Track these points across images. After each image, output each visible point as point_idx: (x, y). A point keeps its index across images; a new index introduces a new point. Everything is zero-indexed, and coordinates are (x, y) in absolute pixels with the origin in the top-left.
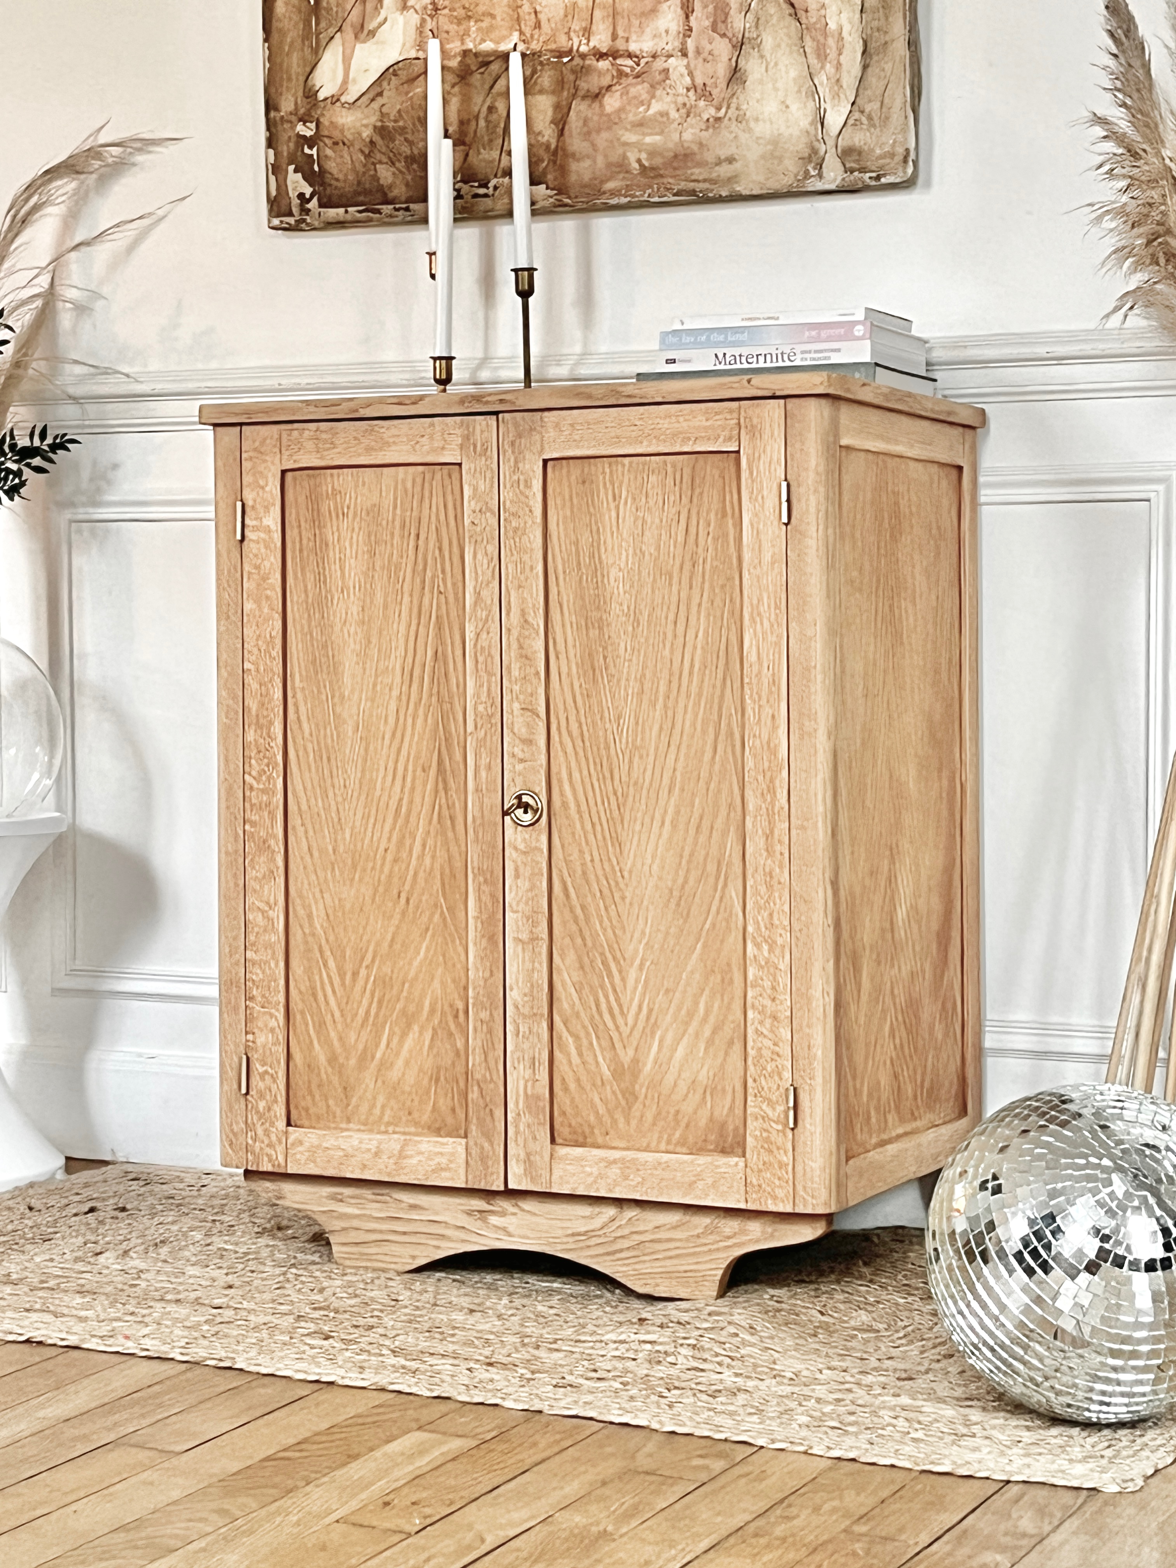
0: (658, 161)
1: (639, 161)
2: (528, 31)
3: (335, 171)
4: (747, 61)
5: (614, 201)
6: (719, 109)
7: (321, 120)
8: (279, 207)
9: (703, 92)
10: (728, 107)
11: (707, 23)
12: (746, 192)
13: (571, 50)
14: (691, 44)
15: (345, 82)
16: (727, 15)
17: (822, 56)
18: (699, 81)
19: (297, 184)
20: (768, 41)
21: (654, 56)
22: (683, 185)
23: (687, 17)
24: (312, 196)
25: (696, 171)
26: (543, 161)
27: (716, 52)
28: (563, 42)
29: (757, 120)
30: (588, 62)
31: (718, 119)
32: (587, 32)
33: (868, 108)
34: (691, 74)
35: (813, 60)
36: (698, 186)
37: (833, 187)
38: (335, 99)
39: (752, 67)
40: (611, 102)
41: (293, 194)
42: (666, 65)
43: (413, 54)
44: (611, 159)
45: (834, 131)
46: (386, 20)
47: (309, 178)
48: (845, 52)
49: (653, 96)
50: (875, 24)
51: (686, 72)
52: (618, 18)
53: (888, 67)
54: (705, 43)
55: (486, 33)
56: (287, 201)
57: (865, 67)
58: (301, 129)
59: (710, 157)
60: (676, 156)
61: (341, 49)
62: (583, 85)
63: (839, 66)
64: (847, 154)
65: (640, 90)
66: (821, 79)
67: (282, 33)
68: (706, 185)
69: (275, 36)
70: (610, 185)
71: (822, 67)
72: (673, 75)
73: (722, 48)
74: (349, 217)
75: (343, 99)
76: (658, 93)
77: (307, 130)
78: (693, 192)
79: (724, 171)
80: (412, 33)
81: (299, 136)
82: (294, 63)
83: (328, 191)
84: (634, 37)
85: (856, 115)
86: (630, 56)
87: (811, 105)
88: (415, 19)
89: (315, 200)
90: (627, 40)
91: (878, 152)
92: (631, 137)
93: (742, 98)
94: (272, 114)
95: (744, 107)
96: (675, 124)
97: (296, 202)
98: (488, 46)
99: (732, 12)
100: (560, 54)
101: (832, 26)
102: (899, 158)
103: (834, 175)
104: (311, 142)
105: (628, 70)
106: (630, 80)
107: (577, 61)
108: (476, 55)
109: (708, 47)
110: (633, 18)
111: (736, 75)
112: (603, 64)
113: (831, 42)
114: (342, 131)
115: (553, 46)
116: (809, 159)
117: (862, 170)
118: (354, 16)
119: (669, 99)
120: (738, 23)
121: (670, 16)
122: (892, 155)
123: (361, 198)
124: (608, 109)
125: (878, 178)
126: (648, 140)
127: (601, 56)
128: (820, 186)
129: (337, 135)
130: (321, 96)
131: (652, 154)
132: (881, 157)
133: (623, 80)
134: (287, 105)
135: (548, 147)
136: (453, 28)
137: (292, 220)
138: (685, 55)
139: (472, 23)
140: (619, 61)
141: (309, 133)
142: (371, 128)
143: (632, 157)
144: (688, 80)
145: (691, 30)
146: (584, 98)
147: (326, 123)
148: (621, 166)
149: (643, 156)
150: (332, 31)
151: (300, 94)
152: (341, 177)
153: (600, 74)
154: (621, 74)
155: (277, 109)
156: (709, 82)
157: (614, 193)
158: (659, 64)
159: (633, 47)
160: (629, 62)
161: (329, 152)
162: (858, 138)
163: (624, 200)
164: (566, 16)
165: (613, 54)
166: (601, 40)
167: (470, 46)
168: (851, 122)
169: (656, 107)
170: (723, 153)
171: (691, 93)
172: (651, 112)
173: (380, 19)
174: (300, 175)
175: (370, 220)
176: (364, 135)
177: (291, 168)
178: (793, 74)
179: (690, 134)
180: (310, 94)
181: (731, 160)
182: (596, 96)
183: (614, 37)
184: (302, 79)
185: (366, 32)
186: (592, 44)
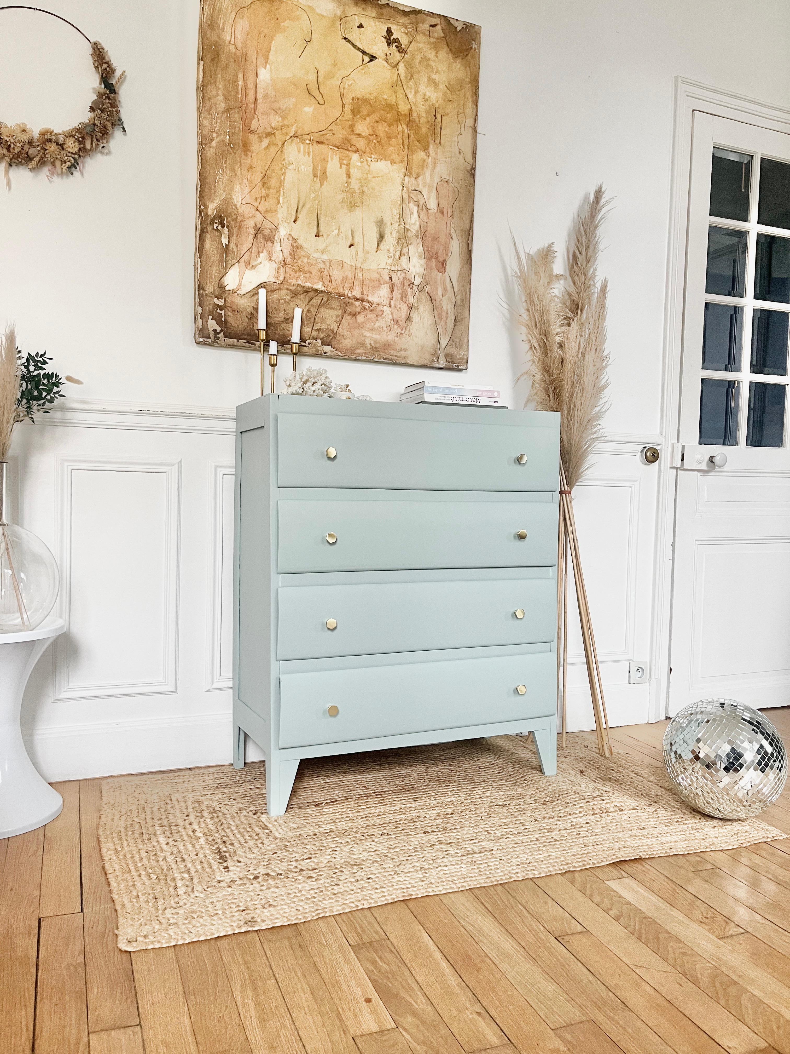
0: (378, 345)
1: (371, 344)
2: (326, 283)
3: (233, 323)
4: (413, 313)
5: (360, 358)
6: (402, 330)
7: (227, 299)
8: (203, 334)
9: (396, 322)
10: (406, 330)
11: (399, 296)
12: (411, 363)
13: (344, 295)
14: (392, 303)
15: (240, 285)
16: (407, 295)
17: (440, 318)
18: (395, 318)
19: (212, 324)
20: (422, 309)
21: (378, 305)
22: (387, 356)
23: (392, 293)
24: (221, 331)
25: (393, 352)
26: (330, 336)
27: (402, 309)
28: (341, 290)
29: (416, 337)
30: (350, 301)
31: (401, 333)
32: (351, 289)
33: (455, 340)
34: (392, 314)
35: (437, 319)
36: (393, 358)
37: (442, 366)
38: (234, 292)
39: (415, 316)
40: (360, 318)
41: (211, 329)
42: (383, 309)
43: (274, 281)
44: (359, 341)
45: (444, 347)
46: (261, 263)
47: (219, 323)
48: (449, 319)
49: (377, 320)
50: (459, 311)
51: (390, 313)
52: (364, 286)
53: (463, 327)
54: (398, 303)
55: (307, 280)
56: (207, 332)
57: (455, 326)
58: (216, 300)
59: (398, 348)
60: (385, 345)
61: (238, 270)
62: (349, 310)
63: (446, 323)
64: (447, 355)
65: (372, 316)
66: (440, 327)
67: (208, 257)
68: (396, 358)
69: (204, 257)
70: (358, 351)
71: (441, 322)
72: (385, 314)
73: (404, 307)
74: (239, 344)
75: (238, 292)
76: (379, 319)
77: (220, 302)
78: (391, 360)
79: (402, 354)
80: (273, 272)
81: (215, 304)
82: (214, 271)
83: (229, 331)
84: (370, 295)
85: (451, 342)
86: (369, 302)
87: (436, 335)
88: (276, 266)
89: (222, 333)
90: (368, 295)
91: (458, 357)
92: (368, 334)
93: (411, 327)
94: (201, 291)
95: (411, 331)
96: (385, 333)
97: (212, 333)
98: (308, 285)
99: (409, 294)
100: (340, 295)
101: (444, 308)
102: (465, 361)
103: (442, 363)
104: (221, 308)
105: (367, 307)
106: (368, 312)
107: (347, 299)
108: (303, 287)
109: (399, 306)
110: (370, 288)
111: (409, 319)
112: (357, 303)
113: (444, 314)
114: (237, 306)
115: (337, 291)
116: (433, 355)
117: (453, 362)
118: (246, 257)
119: (383, 322)
120: (410, 299)
121: (385, 290)
122: (463, 359)
123: (246, 337)
124: (358, 321)
125: (458, 366)
126: (374, 336)
127: (358, 300)
128: (438, 366)
129: (235, 307)
130: (227, 288)
131: (376, 342)
132: (459, 359)
133: (366, 312)
134: (209, 288)
135: (333, 331)
136: (293, 274)
137: (210, 341)
138: (391, 307)
139: (301, 273)
140: (364, 303)
141: (220, 304)
142: (252, 308)
143: (368, 342)
144: (391, 317)
145: (392, 297)
146: (349, 314)
147: (229, 301)
148: (363, 345)
149: (372, 342)
150: (234, 261)
151: (217, 285)
152: (236, 325)
153: (356, 307)
154: (365, 308)
155: (204, 290)
156: (399, 319)
157: (360, 355)
158: (380, 308)
159: (370, 299)
160: (368, 304)
161: (230, 314)
162: (452, 350)
163: (363, 358)
164: (342, 280)
165: (363, 300)
166: (357, 293)
167: (300, 283)
168: (449, 344)
169: (378, 324)
170: (403, 347)
171: (392, 321)
172: (376, 326)
173: (258, 262)
174: (214, 321)
175: (250, 347)
176: (248, 310)
177: (210, 317)
178: (430, 322)
179: (391, 337)
180: (222, 287)
181: (406, 350)
182: (354, 315)
183: (362, 293)
184: (218, 279)
185: (251, 266)
186: (353, 294)
